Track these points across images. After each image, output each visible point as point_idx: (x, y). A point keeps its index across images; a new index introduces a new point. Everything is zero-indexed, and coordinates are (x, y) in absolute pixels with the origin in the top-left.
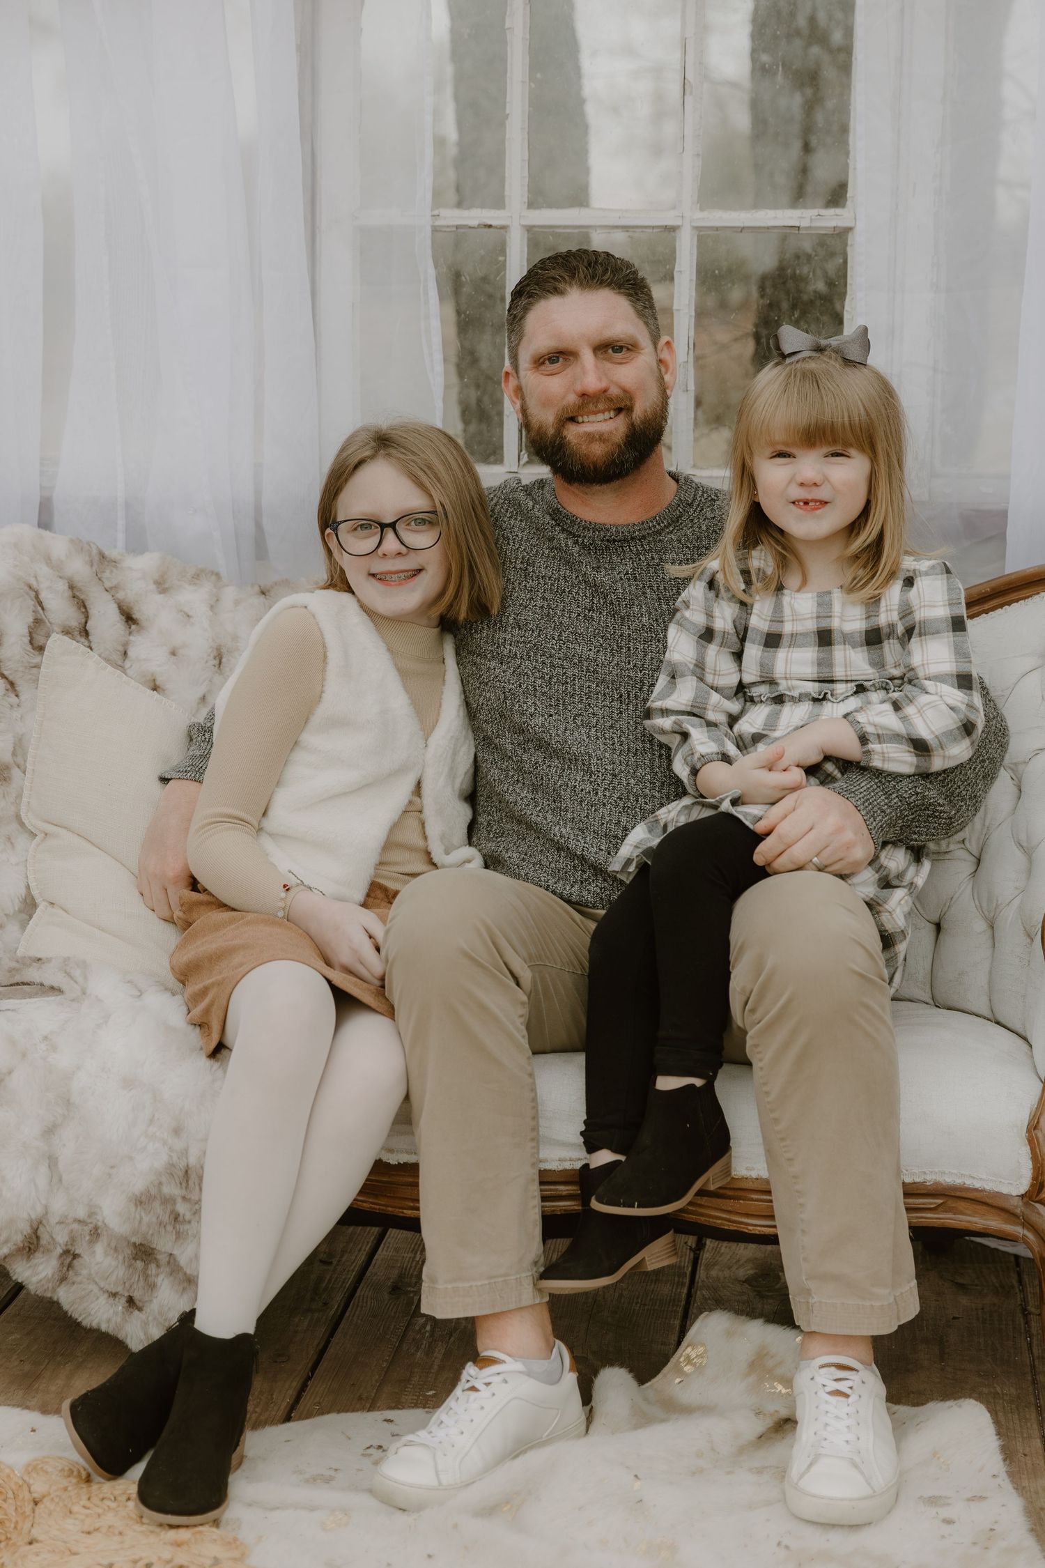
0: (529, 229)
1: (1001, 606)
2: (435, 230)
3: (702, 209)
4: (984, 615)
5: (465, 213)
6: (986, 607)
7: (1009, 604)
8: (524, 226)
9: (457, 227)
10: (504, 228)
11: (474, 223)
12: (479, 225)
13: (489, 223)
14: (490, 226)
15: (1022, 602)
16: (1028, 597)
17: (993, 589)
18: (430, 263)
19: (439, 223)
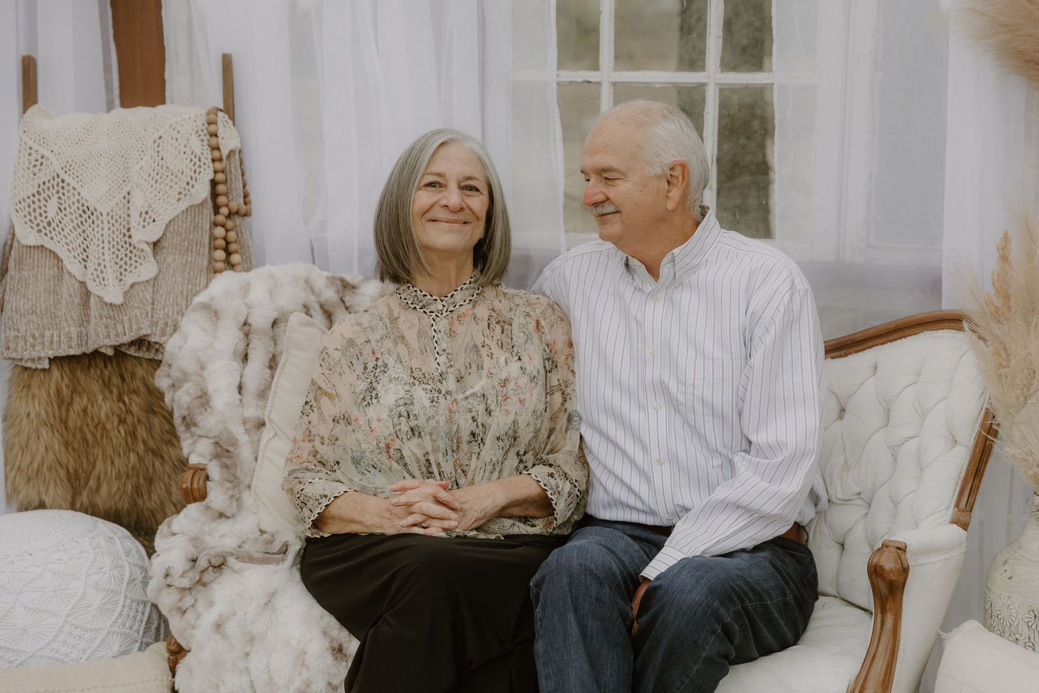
0: (614, 84)
1: (900, 338)
2: (559, 84)
3: (722, 72)
4: (889, 343)
5: (575, 73)
6: (891, 338)
7: (905, 337)
8: (611, 82)
9: (571, 82)
10: (599, 83)
11: (580, 80)
12: (583, 82)
13: (589, 80)
14: (590, 82)
15: (913, 336)
16: (916, 334)
17: (895, 327)
18: (556, 105)
19: (561, 79)
